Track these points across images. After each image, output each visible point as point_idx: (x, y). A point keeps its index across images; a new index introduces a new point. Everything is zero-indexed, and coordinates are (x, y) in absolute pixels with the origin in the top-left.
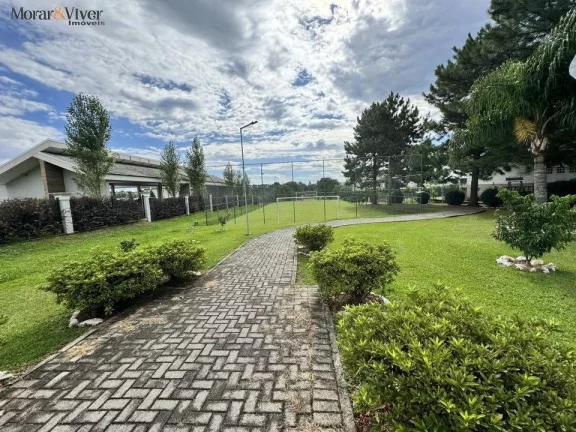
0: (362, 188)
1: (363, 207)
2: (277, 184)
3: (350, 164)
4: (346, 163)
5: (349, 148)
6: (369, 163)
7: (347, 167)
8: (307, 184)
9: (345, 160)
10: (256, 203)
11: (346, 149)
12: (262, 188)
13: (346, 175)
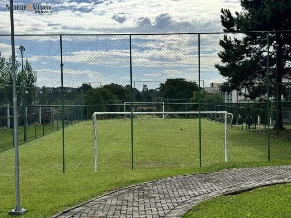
0: (252, 97)
1: (256, 133)
2: (86, 87)
3: (230, 52)
4: (222, 50)
5: (229, 22)
6: (269, 50)
7: (224, 57)
8: (140, 89)
9: (222, 43)
10: (46, 121)
11: (224, 23)
12: (61, 93)
13: (223, 71)
